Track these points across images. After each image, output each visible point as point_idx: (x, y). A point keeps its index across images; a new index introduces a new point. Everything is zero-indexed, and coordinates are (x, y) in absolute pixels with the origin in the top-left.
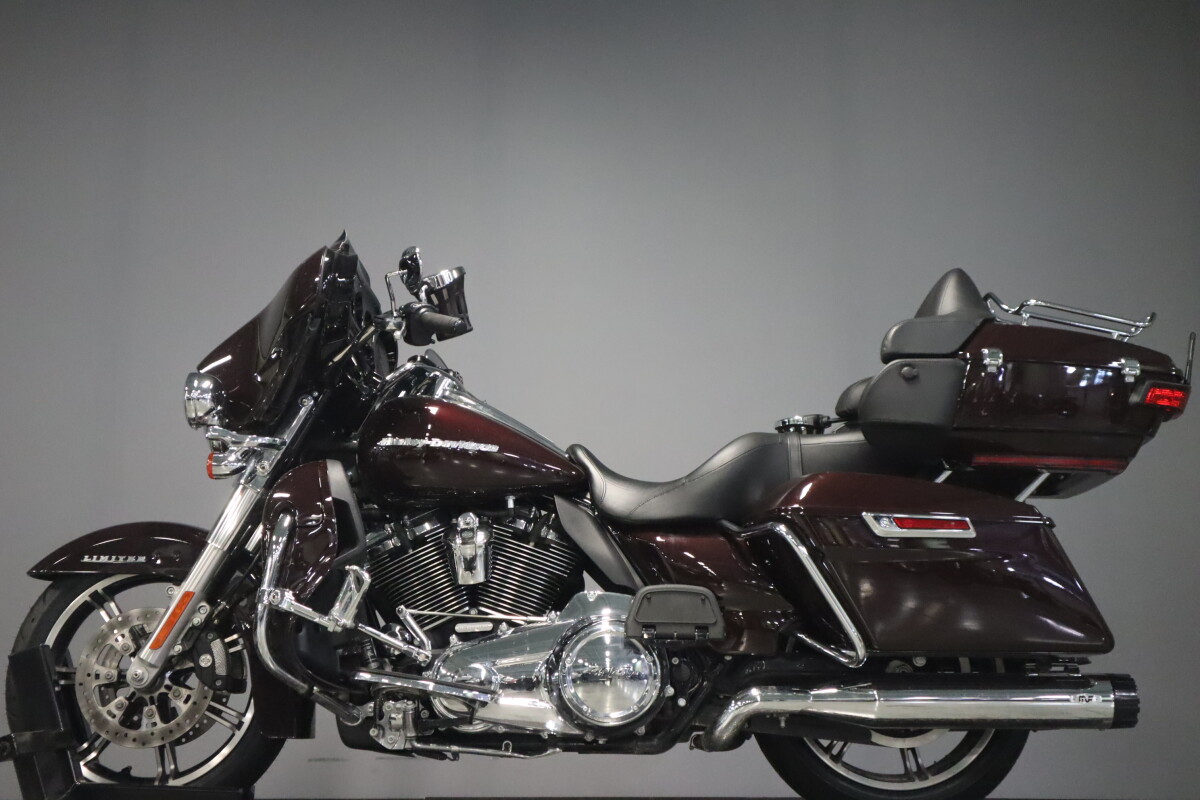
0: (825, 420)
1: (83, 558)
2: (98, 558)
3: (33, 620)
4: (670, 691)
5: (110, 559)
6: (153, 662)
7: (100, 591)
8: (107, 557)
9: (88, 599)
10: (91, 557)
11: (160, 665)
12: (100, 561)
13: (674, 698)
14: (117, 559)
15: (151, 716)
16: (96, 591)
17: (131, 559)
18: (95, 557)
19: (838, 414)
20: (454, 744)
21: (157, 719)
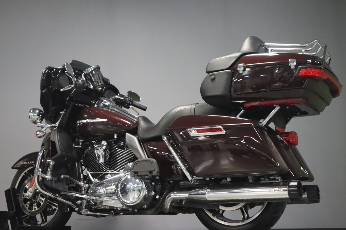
2: (24, 163)
4: (153, 193)
5: (26, 163)
6: (31, 191)
7: (26, 172)
9: (24, 175)
11: (33, 192)
13: (155, 196)
14: (28, 163)
15: (35, 206)
17: (31, 163)
20: (97, 212)
21: (36, 207)
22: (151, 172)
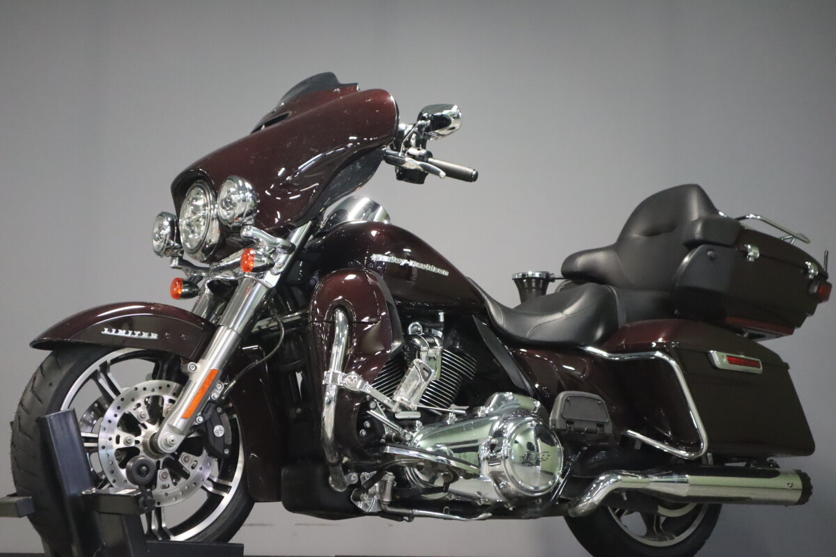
0: (552, 276)
1: (104, 330)
2: (117, 332)
3: (51, 384)
5: (127, 333)
6: (182, 430)
8: (124, 331)
9: (99, 367)
10: (111, 331)
12: (118, 334)
14: (133, 334)
15: (165, 478)
16: (106, 362)
17: (145, 335)
18: (114, 330)
19: (563, 273)
22: (601, 425)
